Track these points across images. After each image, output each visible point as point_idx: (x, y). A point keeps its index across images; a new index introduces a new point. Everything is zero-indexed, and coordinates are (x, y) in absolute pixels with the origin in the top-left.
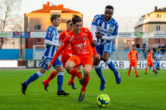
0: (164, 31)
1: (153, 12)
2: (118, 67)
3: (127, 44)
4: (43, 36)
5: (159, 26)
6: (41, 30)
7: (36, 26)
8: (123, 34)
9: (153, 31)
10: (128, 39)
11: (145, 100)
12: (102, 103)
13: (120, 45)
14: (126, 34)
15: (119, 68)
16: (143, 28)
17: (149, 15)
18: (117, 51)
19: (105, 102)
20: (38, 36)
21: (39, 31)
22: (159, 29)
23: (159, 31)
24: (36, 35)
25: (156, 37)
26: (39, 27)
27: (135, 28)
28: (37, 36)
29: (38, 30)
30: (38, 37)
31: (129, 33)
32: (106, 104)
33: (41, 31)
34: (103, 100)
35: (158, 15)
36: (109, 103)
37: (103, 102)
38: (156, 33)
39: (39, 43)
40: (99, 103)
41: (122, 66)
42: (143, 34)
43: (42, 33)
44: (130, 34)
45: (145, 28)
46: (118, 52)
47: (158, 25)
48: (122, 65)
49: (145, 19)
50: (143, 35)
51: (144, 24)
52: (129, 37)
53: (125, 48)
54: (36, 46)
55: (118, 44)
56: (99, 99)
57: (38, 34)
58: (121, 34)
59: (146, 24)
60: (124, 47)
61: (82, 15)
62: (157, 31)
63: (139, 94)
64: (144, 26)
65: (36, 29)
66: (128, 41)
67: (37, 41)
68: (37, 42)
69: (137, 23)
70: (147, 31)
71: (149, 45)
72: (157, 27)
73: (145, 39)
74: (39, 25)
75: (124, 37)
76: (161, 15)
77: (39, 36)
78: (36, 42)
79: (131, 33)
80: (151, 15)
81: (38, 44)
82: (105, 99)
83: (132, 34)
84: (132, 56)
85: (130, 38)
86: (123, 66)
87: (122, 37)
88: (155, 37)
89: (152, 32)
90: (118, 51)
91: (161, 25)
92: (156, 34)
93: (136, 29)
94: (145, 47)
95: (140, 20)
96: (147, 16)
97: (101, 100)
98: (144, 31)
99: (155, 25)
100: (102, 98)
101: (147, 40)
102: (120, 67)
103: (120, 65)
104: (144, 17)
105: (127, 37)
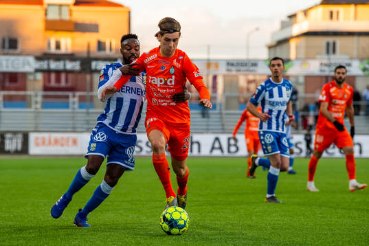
0: (347, 57)
1: (316, 6)
2: (222, 151)
3: (248, 90)
4: (24, 67)
5: (334, 44)
6: (18, 51)
7: (4, 41)
8: (238, 63)
9: (318, 57)
10: (251, 77)
11: (294, 239)
12: (171, 226)
13: (228, 94)
14: (246, 65)
15: (226, 153)
16: (289, 48)
17: (306, 12)
18: (220, 110)
19: (176, 223)
20: (10, 65)
21: (13, 54)
22: (334, 51)
23: (332, 56)
24: (4, 63)
25: (324, 71)
26: (13, 44)
27: (270, 47)
28: (7, 67)
29: (11, 51)
30: (11, 69)
31: (252, 62)
32: (181, 227)
33: (19, 54)
34: (172, 220)
35: (331, 13)
36: (185, 224)
37: (172, 223)
38: (325, 61)
39: (13, 85)
40: (166, 226)
41: (233, 149)
42: (290, 63)
43: (21, 58)
44: (255, 65)
45: (297, 48)
46: (224, 112)
47: (331, 39)
48: (235, 145)
49: (295, 22)
50: (289, 67)
51: (292, 37)
52: (253, 73)
53: (242, 100)
54: (6, 93)
55: (224, 91)
56: (164, 218)
57: (10, 62)
58: (232, 65)
59: (298, 36)
60: (238, 98)
61: (129, 12)
62: (326, 57)
63: (278, 224)
64: (293, 43)
65: (3, 47)
66: (249, 82)
67: (7, 80)
68: (7, 84)
69: (274, 34)
70: (302, 55)
71: (306, 92)
72: (328, 44)
73: (297, 77)
74: (14, 36)
75: (239, 71)
76: (338, 13)
77: (14, 67)
78: (4, 82)
79: (258, 60)
80: (312, 13)
81: (9, 89)
82: (176, 216)
83: (260, 64)
84: (251, 123)
85: (254, 75)
86: (238, 149)
87: (234, 73)
88: (321, 71)
89: (313, 58)
90: (223, 107)
91: (339, 41)
92: (326, 65)
93: (272, 50)
94: (296, 100)
95: (284, 25)
96: (300, 16)
97: (167, 220)
98: (293, 55)
99: (323, 41)
100: (171, 214)
101: (301, 80)
102: (229, 151)
103: (229, 145)
104: (293, 19)
105: (247, 71)
